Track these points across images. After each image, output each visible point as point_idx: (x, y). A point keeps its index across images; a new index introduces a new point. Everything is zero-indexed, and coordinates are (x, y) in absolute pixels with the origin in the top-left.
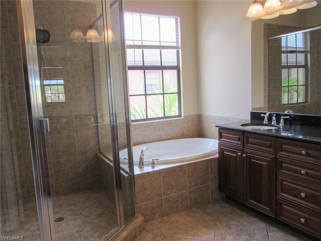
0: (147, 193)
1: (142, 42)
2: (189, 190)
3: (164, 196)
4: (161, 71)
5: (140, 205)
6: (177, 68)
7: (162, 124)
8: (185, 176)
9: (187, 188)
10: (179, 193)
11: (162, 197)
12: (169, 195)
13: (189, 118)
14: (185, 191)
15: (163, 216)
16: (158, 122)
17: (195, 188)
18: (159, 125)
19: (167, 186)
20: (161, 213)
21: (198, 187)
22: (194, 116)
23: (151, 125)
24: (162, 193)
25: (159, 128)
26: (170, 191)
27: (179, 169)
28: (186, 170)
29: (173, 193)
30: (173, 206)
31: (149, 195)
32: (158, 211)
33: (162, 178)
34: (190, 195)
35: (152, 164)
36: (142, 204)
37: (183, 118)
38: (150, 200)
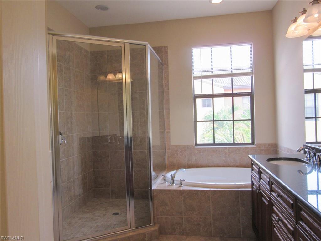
0: (167, 208)
1: (212, 73)
2: (213, 217)
3: (184, 216)
4: (231, 98)
5: (160, 217)
6: (250, 94)
7: (228, 150)
8: (209, 202)
9: (211, 215)
10: (202, 217)
11: (182, 216)
12: (190, 216)
13: (263, 146)
14: (208, 217)
15: (183, 235)
16: (225, 148)
17: (221, 217)
18: (225, 151)
19: (187, 207)
20: (181, 231)
21: (225, 217)
22: (269, 145)
23: (217, 150)
24: (182, 212)
25: (225, 154)
26: (192, 212)
27: (202, 194)
28: (210, 196)
29: (195, 215)
30: (194, 228)
31: (169, 210)
32: (178, 228)
33: (183, 198)
34: (214, 222)
35: (180, 184)
36: (162, 217)
37: (255, 146)
38: (170, 216)
